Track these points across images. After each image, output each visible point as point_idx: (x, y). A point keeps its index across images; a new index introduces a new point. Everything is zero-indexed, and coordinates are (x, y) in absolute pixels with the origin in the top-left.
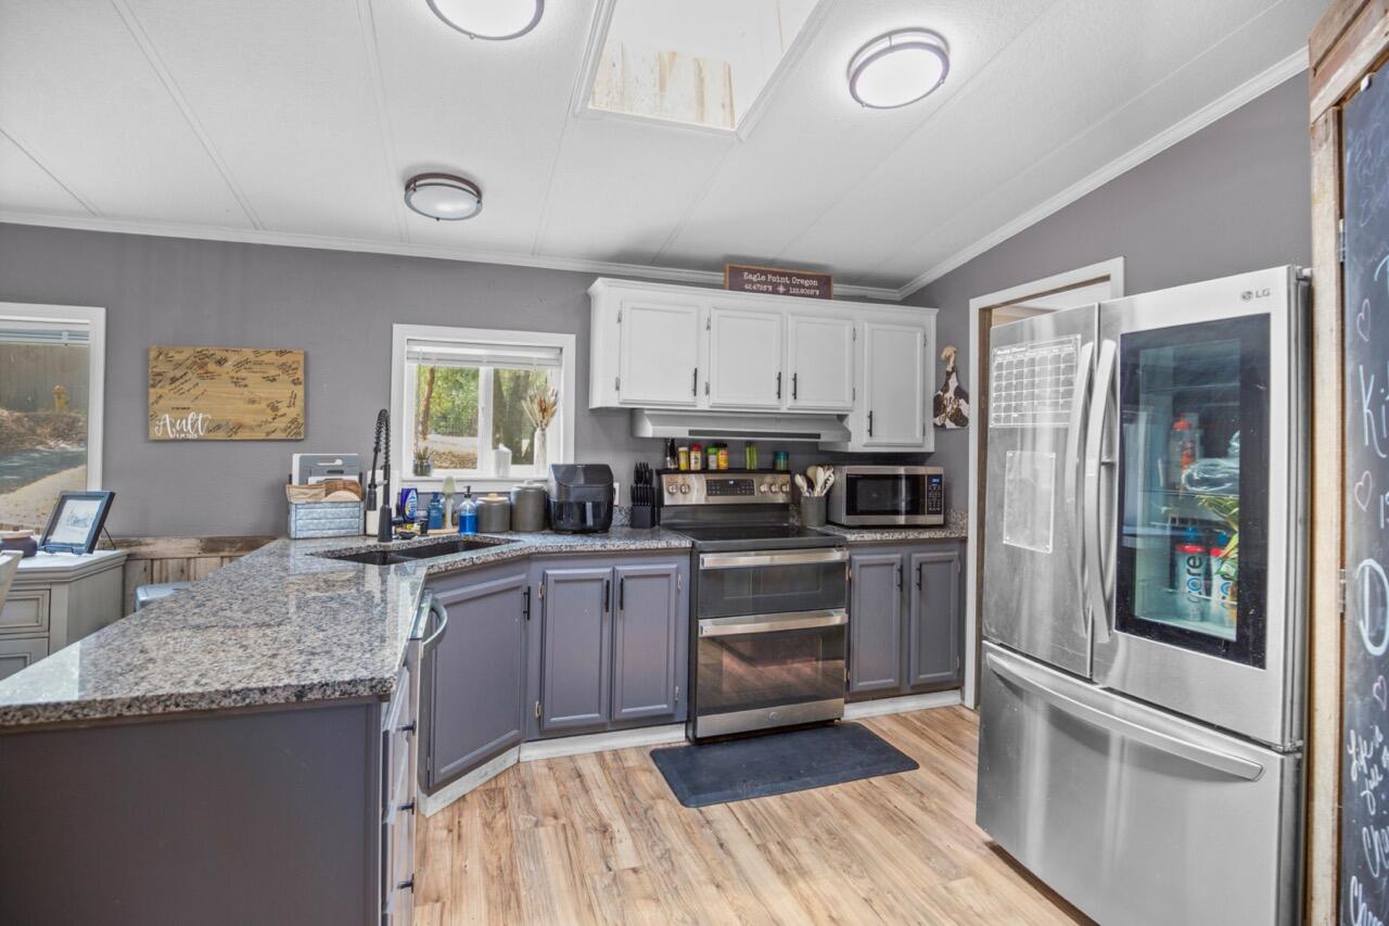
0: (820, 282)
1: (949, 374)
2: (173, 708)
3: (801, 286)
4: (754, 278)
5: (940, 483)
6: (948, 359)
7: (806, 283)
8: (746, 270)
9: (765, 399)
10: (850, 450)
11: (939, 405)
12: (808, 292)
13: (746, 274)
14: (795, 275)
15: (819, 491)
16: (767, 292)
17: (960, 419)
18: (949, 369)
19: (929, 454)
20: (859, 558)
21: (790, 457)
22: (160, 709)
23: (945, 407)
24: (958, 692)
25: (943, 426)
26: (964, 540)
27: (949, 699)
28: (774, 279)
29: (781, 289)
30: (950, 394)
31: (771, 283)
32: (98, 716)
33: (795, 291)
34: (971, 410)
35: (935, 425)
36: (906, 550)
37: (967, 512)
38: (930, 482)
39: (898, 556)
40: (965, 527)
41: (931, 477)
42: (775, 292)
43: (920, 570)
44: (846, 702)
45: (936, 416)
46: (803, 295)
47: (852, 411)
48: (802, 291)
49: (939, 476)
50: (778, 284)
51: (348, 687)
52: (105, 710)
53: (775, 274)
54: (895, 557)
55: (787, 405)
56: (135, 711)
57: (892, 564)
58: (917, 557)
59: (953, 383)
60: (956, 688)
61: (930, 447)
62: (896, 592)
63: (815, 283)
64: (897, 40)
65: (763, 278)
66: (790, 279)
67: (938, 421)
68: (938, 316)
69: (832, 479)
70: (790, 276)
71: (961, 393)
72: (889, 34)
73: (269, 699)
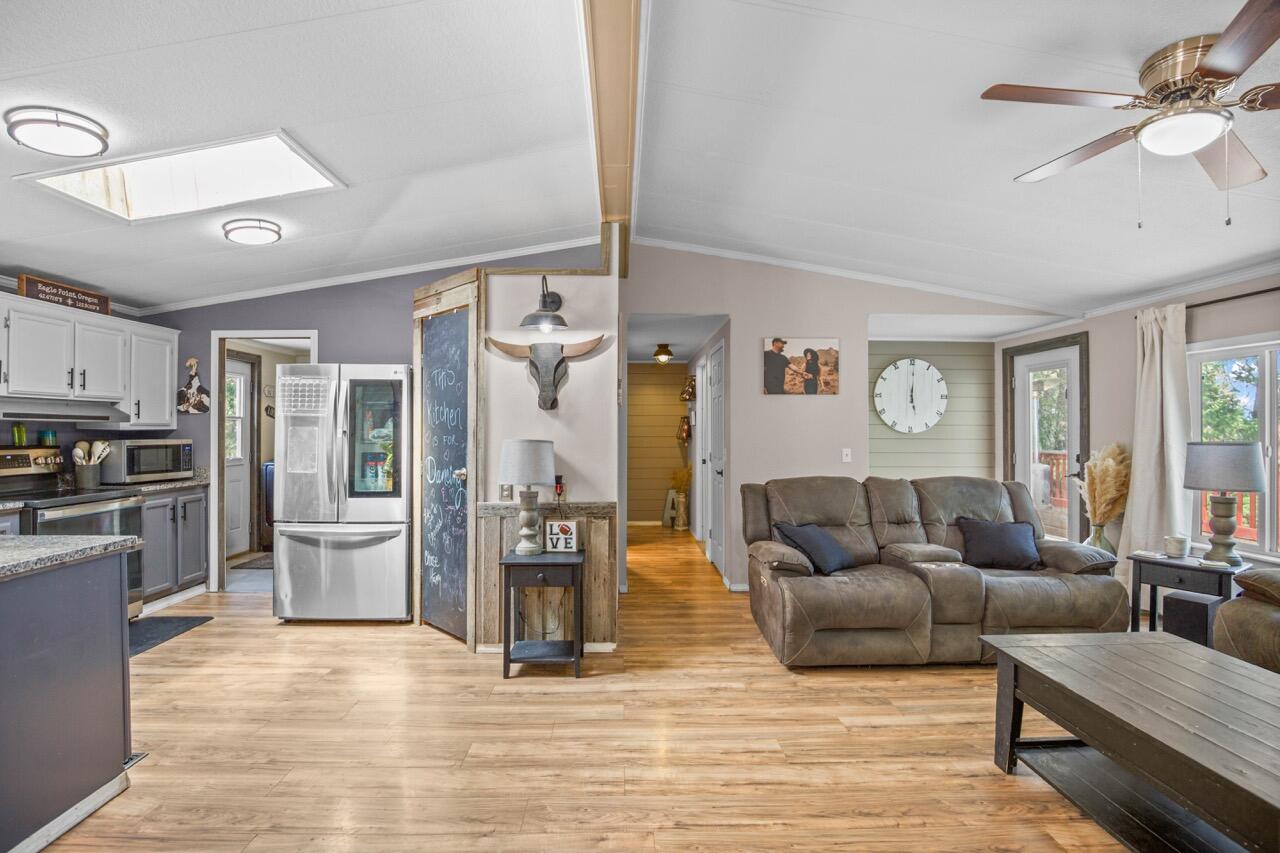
0: (102, 302)
1: (192, 377)
2: (55, 562)
3: (85, 302)
4: (47, 290)
5: (190, 450)
6: (191, 366)
7: (89, 299)
8: (41, 282)
9: (58, 388)
10: (121, 429)
11: (182, 398)
12: (91, 307)
13: (40, 285)
14: (60, 287)
15: (95, 461)
16: (58, 302)
17: (203, 408)
18: (193, 373)
19: (172, 431)
20: (149, 503)
21: (58, 435)
22: (49, 564)
23: (188, 399)
24: (204, 585)
25: (187, 412)
26: (206, 487)
27: (200, 590)
28: (64, 293)
29: (70, 302)
30: (193, 390)
31: (61, 296)
32: (22, 570)
33: (81, 305)
34: (212, 402)
35: (179, 411)
36: (175, 495)
37: (209, 467)
38: (184, 450)
39: (170, 499)
40: (208, 477)
41: (184, 446)
42: (65, 303)
43: (184, 507)
44: (144, 604)
45: (179, 404)
46: (86, 309)
47: (121, 399)
48: (86, 306)
49: (190, 445)
50: (68, 297)
51: (123, 543)
52: (25, 567)
53: (64, 289)
54: (168, 500)
55: (76, 393)
56: (39, 566)
57: (165, 506)
58: (181, 499)
59: (196, 383)
60: (203, 583)
61: (174, 426)
62: (169, 523)
63: (96, 301)
64: (263, 224)
65: (55, 291)
66: (76, 295)
67: (182, 408)
68: (180, 335)
69: (108, 450)
70: (77, 292)
71: (202, 390)
72: (260, 220)
73: (94, 552)
